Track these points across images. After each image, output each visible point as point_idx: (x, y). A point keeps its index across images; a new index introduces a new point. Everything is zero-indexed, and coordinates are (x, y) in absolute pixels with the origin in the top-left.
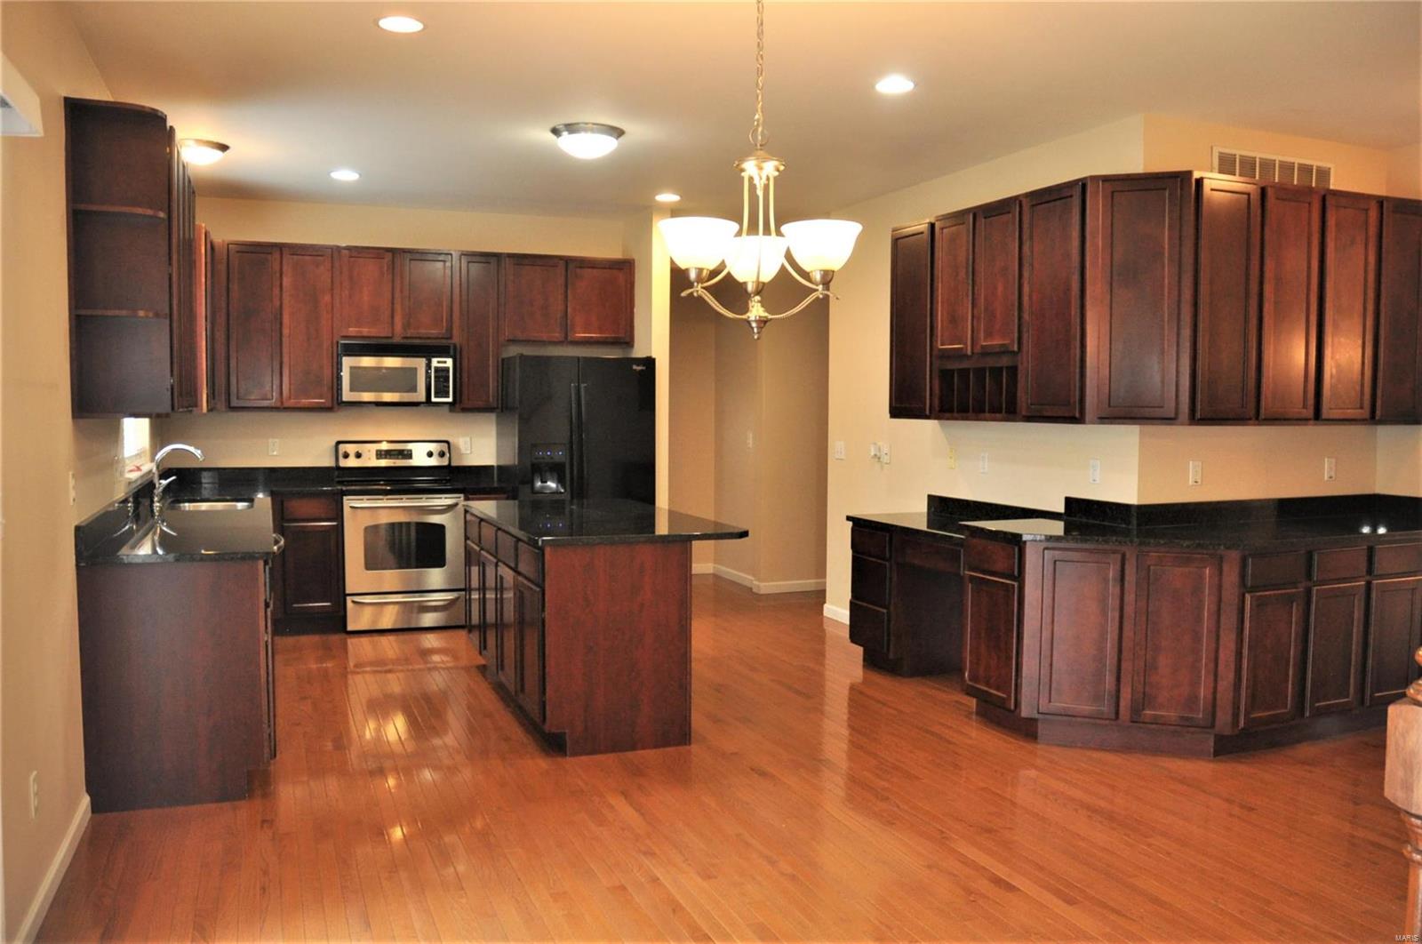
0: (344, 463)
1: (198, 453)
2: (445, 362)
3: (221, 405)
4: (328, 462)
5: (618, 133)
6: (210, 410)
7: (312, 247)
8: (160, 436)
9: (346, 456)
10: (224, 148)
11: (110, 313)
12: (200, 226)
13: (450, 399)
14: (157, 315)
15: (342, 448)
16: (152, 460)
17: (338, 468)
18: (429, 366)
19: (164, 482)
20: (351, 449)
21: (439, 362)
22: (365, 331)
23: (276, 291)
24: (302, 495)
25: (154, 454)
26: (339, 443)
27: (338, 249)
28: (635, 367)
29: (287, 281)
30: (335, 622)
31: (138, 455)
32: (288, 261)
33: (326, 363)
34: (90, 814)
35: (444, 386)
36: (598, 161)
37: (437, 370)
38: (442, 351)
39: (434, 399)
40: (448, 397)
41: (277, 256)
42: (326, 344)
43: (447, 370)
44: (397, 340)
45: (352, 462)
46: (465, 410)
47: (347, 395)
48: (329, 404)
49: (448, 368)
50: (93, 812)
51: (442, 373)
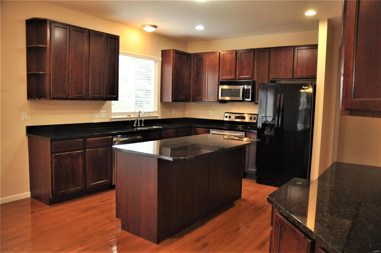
0: (225, 120)
2: (249, 87)
4: (222, 119)
9: (226, 117)
10: (155, 27)
20: (228, 115)
21: (247, 87)
22: (228, 77)
23: (205, 66)
26: (226, 113)
29: (207, 63)
33: (217, 88)
35: (248, 95)
37: (246, 89)
38: (248, 83)
39: (245, 100)
40: (250, 99)
41: (205, 56)
42: (217, 82)
44: (237, 80)
45: (228, 119)
46: (254, 103)
47: (220, 98)
48: (217, 101)
49: (250, 89)
51: (248, 91)
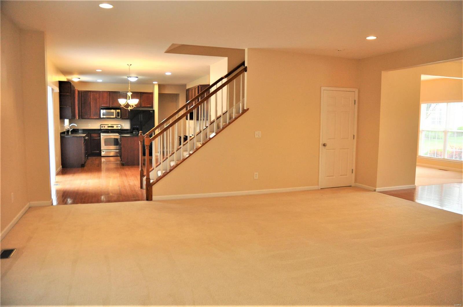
0: (102, 128)
1: (76, 125)
3: (81, 118)
4: (99, 128)
5: (137, 77)
6: (78, 119)
7: (95, 91)
8: (70, 123)
9: (102, 127)
10: (79, 78)
11: (63, 106)
12: (76, 89)
13: (120, 117)
14: (70, 107)
15: (102, 125)
16: (69, 127)
17: (101, 129)
18: (116, 111)
19: (71, 130)
20: (103, 126)
22: (105, 105)
23: (90, 99)
24: (94, 133)
25: (69, 125)
26: (101, 125)
27: (100, 92)
28: (151, 112)
29: (91, 97)
30: (99, 155)
31: (67, 126)
32: (92, 93)
33: (98, 111)
34: (61, 168)
35: (119, 115)
36: (134, 82)
37: (117, 112)
38: (118, 109)
39: (117, 117)
41: (90, 93)
42: (98, 107)
43: (119, 112)
44: (111, 107)
45: (103, 128)
46: (123, 119)
47: (102, 116)
48: (99, 118)
50: (62, 168)
51: (118, 113)
